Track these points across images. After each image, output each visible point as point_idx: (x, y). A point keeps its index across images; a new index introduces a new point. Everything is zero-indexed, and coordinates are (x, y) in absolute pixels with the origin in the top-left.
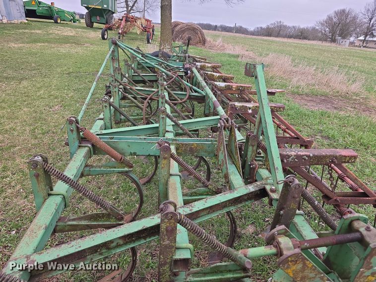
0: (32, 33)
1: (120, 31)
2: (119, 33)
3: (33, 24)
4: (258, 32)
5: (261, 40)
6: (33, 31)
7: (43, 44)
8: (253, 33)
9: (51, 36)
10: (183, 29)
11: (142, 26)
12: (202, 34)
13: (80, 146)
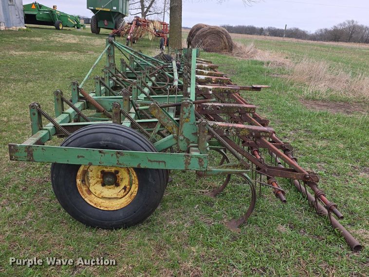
0: (31, 41)
1: (129, 37)
2: (128, 39)
3: (32, 30)
4: (321, 35)
5: (321, 46)
6: (33, 39)
7: (44, 52)
8: (314, 38)
9: (52, 44)
10: (204, 33)
11: (155, 31)
12: (229, 39)
13: (78, 101)
